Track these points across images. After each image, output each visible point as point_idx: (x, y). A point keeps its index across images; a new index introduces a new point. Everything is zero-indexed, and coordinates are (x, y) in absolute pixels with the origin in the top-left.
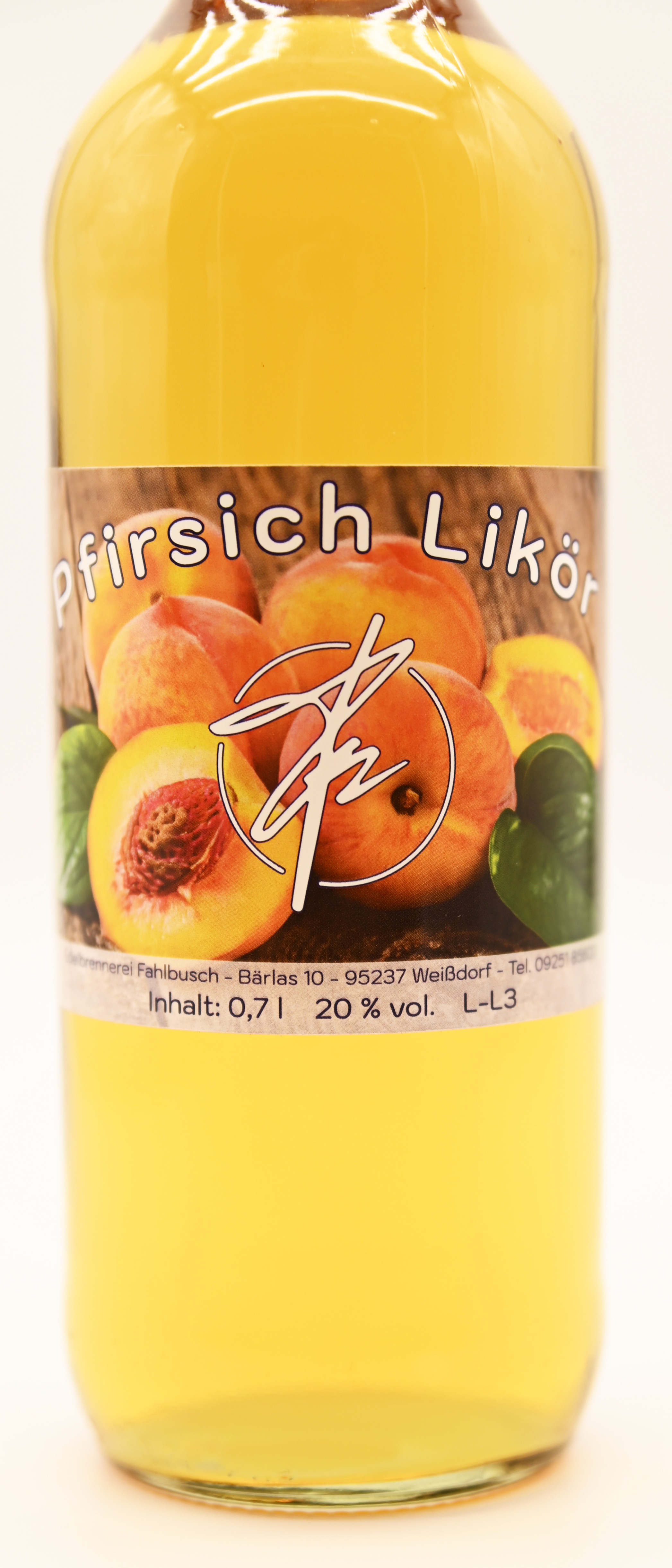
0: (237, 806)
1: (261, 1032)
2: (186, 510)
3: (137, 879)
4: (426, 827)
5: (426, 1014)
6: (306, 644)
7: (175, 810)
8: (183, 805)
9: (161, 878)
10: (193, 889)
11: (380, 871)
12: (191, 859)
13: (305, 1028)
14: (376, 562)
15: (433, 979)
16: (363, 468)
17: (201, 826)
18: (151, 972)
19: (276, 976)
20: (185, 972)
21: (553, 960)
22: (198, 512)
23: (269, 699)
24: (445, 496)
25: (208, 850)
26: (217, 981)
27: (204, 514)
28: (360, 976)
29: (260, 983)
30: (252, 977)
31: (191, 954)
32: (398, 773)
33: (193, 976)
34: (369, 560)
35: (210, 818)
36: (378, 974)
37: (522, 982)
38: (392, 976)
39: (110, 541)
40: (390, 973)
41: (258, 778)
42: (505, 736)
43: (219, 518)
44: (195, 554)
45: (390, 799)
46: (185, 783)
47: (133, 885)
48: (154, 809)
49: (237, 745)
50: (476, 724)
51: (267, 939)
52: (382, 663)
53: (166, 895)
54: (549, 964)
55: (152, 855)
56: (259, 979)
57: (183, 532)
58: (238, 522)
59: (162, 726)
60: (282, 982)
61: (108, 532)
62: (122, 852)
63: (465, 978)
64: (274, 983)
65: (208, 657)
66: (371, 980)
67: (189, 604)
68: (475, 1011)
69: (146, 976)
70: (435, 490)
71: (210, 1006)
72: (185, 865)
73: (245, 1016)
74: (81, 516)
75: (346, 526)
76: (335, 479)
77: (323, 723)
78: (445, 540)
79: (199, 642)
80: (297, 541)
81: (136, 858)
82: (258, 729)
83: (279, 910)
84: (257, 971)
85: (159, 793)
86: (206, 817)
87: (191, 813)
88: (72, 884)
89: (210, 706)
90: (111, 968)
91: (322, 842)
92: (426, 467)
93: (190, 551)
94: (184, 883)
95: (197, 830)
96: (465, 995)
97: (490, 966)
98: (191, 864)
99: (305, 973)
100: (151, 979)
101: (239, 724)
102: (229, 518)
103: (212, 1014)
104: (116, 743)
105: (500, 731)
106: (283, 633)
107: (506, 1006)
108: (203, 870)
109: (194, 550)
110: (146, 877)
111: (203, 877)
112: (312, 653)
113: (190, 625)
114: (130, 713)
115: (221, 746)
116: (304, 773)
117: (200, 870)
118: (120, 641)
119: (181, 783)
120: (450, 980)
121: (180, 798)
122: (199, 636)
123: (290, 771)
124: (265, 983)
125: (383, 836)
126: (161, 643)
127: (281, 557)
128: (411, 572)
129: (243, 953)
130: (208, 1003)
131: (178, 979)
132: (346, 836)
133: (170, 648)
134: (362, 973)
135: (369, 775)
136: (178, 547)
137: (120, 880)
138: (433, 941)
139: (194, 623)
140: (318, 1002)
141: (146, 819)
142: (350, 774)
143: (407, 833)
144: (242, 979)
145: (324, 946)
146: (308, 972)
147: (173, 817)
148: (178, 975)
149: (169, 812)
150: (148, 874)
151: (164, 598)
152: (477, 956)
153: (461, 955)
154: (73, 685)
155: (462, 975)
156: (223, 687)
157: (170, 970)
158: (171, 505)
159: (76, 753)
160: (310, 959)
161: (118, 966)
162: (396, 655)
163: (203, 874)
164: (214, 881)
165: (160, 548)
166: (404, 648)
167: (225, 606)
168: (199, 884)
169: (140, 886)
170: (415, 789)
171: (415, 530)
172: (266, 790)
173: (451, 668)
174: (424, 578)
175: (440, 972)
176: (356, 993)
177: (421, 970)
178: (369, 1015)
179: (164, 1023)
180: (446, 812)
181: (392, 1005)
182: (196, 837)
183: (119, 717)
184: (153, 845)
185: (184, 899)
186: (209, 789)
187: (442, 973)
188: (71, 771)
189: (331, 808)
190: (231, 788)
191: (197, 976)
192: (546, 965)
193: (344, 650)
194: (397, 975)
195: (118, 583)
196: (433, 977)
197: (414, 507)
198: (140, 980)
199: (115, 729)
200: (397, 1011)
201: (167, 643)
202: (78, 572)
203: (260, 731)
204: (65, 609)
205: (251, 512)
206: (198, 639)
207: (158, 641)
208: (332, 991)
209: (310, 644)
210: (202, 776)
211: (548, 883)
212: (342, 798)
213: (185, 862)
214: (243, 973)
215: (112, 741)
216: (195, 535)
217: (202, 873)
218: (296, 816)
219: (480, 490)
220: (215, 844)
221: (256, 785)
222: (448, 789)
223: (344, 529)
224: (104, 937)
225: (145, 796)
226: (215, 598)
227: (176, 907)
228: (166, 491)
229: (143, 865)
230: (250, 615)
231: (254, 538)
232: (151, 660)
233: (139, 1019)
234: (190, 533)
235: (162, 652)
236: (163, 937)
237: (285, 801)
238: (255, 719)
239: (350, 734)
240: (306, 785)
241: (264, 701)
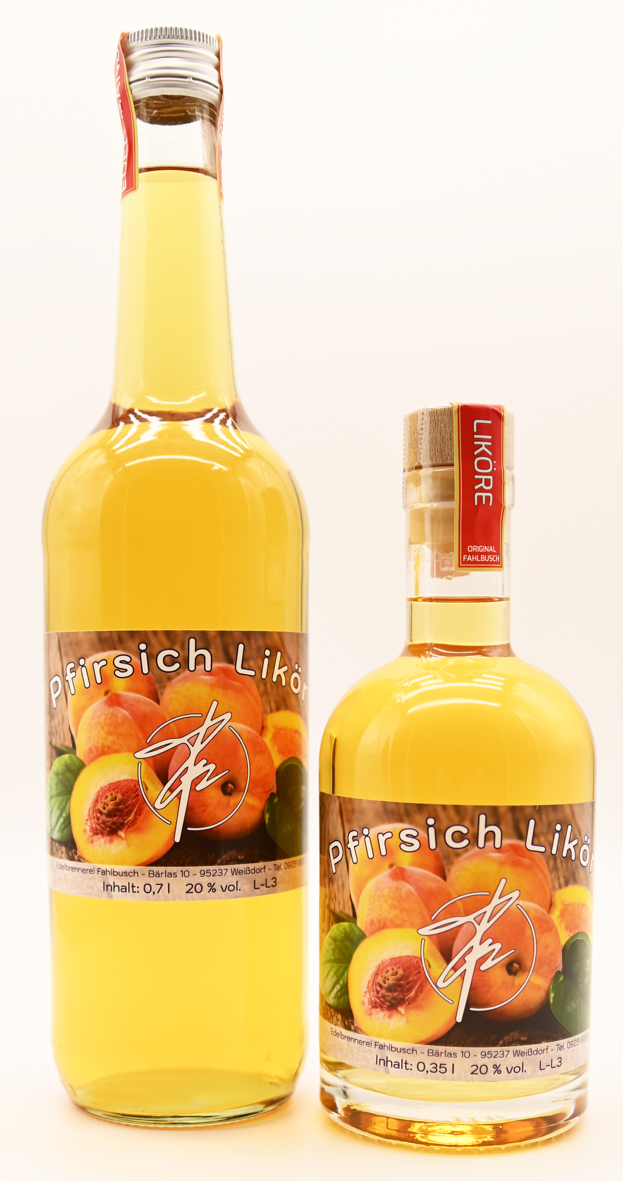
0: (147, 792)
1: (159, 900)
2: (123, 651)
3: (97, 828)
5: (237, 890)
7: (117, 794)
8: (121, 792)
9: (110, 827)
10: (126, 832)
12: (125, 818)
13: (181, 898)
14: (214, 676)
15: (240, 873)
16: (208, 631)
17: (130, 802)
18: (104, 873)
19: (167, 873)
20: (122, 872)
21: (292, 864)
22: (128, 652)
23: (164, 741)
24: (245, 645)
25: (133, 814)
26: (138, 876)
27: (132, 653)
28: (207, 873)
29: (159, 877)
30: (155, 874)
31: (124, 863)
32: (224, 776)
33: (126, 874)
34: (211, 675)
35: (134, 798)
36: (215, 871)
37: (280, 874)
39: (83, 666)
40: (221, 871)
41: (158, 779)
42: (272, 758)
43: (139, 655)
44: (127, 672)
45: (220, 788)
46: (122, 781)
47: (95, 831)
48: (106, 794)
49: (148, 763)
50: (259, 752)
51: (162, 856)
52: (217, 724)
53: (112, 835)
54: (290, 865)
55: (105, 816)
56: (158, 875)
57: (121, 662)
58: (149, 657)
59: (110, 755)
60: (170, 876)
61: (82, 662)
62: (89, 815)
63: (255, 873)
64: (166, 877)
65: (133, 721)
66: (212, 875)
67: (124, 696)
68: (259, 888)
69: (102, 874)
70: (241, 642)
71: (134, 888)
72: (122, 821)
73: (152, 893)
74: (67, 654)
76: (195, 636)
77: (189, 752)
78: (246, 666)
80: (177, 666)
81: (96, 818)
83: (168, 842)
84: (158, 871)
85: (108, 786)
86: (132, 798)
87: (125, 796)
88: (62, 830)
89: (134, 745)
90: (83, 871)
91: (189, 808)
92: (237, 631)
93: (124, 671)
94: (121, 830)
95: (128, 804)
96: (255, 881)
97: (265, 867)
98: (124, 820)
99: (180, 872)
100: (104, 876)
101: (149, 753)
102: (144, 655)
103: (135, 892)
104: (86, 763)
105: (270, 756)
106: (170, 710)
107: (272, 886)
108: (131, 823)
109: (126, 670)
111: (130, 827)
112: (185, 719)
113: (125, 706)
114: (93, 748)
115: (140, 763)
116: (180, 776)
117: (129, 823)
118: (88, 714)
119: (119, 781)
121: (119, 789)
122: (129, 711)
123: (173, 775)
124: (161, 877)
125: (217, 805)
126: (110, 715)
127: (168, 673)
128: (230, 681)
129: (151, 862)
130: (133, 887)
131: (118, 875)
132: (200, 806)
133: (114, 717)
134: (208, 871)
135: (211, 777)
136: (118, 669)
137: (88, 828)
138: (240, 856)
139: (126, 705)
140: (187, 885)
141: (101, 799)
142: (202, 777)
143: (228, 804)
144: (150, 875)
145: (190, 859)
146: (182, 871)
147: (116, 798)
148: (118, 873)
149: (114, 795)
150: (102, 826)
151: (111, 693)
152: (259, 862)
153: (253, 862)
154: (62, 735)
155: (253, 871)
156: (141, 736)
157: (114, 871)
158: (115, 648)
159: (64, 768)
160: (183, 865)
161: (87, 870)
162: (223, 720)
163: (131, 825)
164: (136, 828)
165: (109, 669)
166: (227, 717)
167: (142, 697)
168: (129, 830)
169: (98, 831)
170: (232, 784)
171: (232, 661)
172: (162, 785)
173: (248, 726)
174: (237, 684)
176: (205, 881)
177: (235, 869)
178: (211, 891)
179: (111, 897)
180: (246, 795)
181: (221, 886)
182: (127, 807)
183: (88, 750)
184: (105, 811)
185: (121, 837)
186: (134, 784)
187: (244, 870)
188: (60, 777)
189: (193, 793)
190: (144, 783)
191: (128, 874)
192: (289, 866)
193: (199, 718)
194: (224, 872)
195: (87, 686)
197: (232, 650)
198: (98, 876)
199: (85, 756)
200: (224, 889)
201: (112, 715)
202: (65, 681)
203: (159, 756)
204: (57, 698)
205: (155, 652)
206: (129, 713)
207: (108, 714)
208: (194, 880)
210: (130, 778)
211: (289, 827)
212: (199, 788)
213: (121, 819)
214: (150, 872)
215: (84, 762)
216: (127, 663)
218: (176, 797)
219: (261, 642)
220: (137, 810)
221: (157, 782)
222: (246, 784)
223: (199, 660)
224: (79, 856)
225: (101, 788)
226: (137, 693)
227: (117, 841)
228: (112, 641)
229: (100, 821)
230: (154, 701)
231: (156, 664)
232: (104, 723)
233: (98, 895)
234: (124, 662)
235: (110, 719)
236: (110, 856)
237: (171, 790)
238: (157, 751)
239: (202, 758)
240: (181, 782)
241: (161, 742)
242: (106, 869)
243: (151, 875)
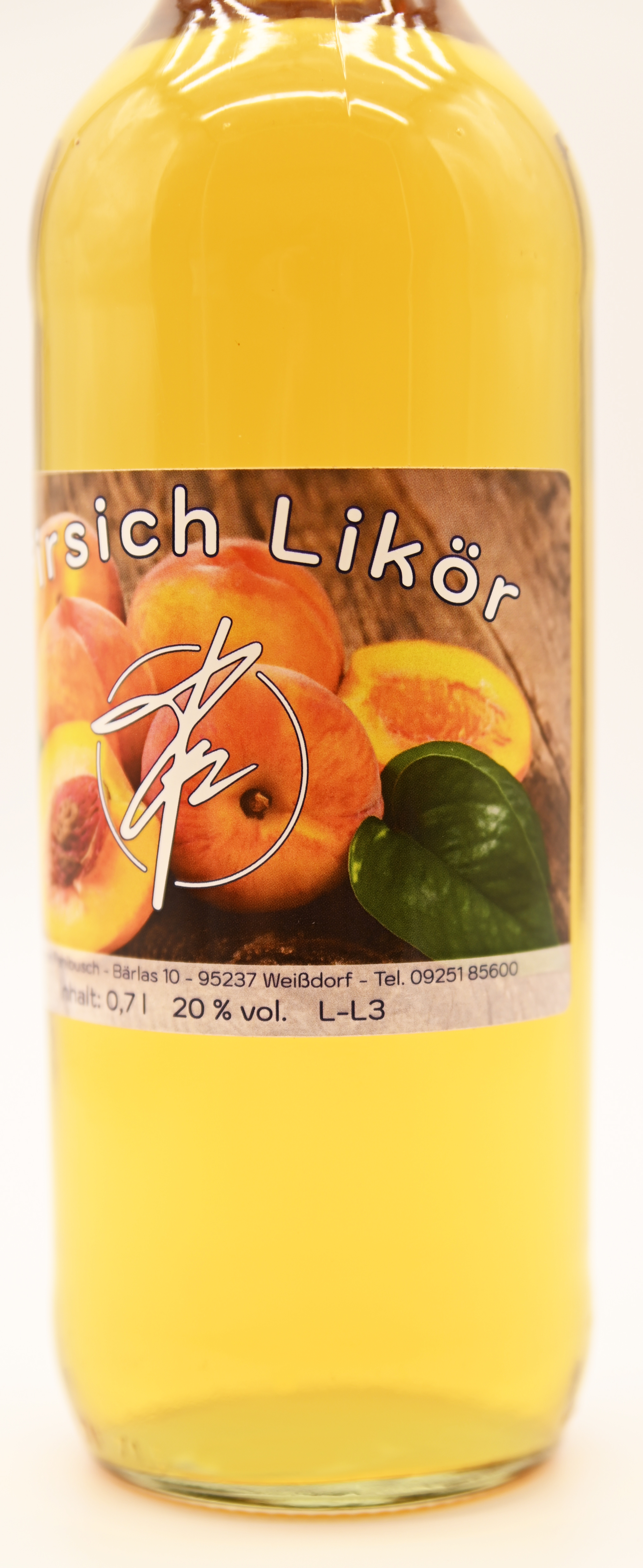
0: (111, 804)
1: (130, 1026)
2: (75, 514)
3: (52, 871)
4: (276, 832)
5: (277, 1019)
7: (72, 806)
8: (76, 801)
9: (65, 871)
10: (83, 883)
11: (230, 874)
12: (82, 854)
13: (164, 1026)
14: (224, 566)
15: (285, 984)
16: (210, 470)
17: (87, 822)
18: (62, 962)
19: (141, 972)
20: (79, 963)
21: (438, 974)
22: (82, 516)
23: (134, 700)
24: (293, 499)
25: (91, 845)
26: (99, 974)
27: (86, 518)
29: (129, 978)
30: (123, 973)
31: (81, 945)
32: (247, 776)
33: (84, 968)
34: (217, 563)
35: (93, 814)
36: (228, 976)
37: (394, 993)
38: (242, 979)
40: (240, 976)
41: (125, 777)
42: (369, 742)
43: (96, 522)
44: (80, 557)
45: (239, 803)
46: (78, 780)
47: (53, 878)
48: (61, 804)
49: (111, 743)
50: (333, 729)
51: (134, 935)
52: (230, 666)
53: (67, 888)
54: (431, 977)
55: (60, 849)
56: (127, 974)
57: (73, 536)
58: (109, 526)
59: (66, 723)
60: (146, 978)
63: (321, 985)
64: (139, 979)
65: (90, 658)
67: (77, 605)
68: (333, 1020)
69: (60, 965)
70: (283, 493)
71: (94, 997)
72: (79, 860)
73: (118, 1011)
75: (195, 528)
76: (185, 483)
77: (177, 724)
78: (294, 542)
79: (84, 642)
80: (153, 544)
81: (53, 851)
82: (125, 729)
83: (143, 907)
84: (127, 966)
85: (63, 789)
86: (91, 813)
87: (81, 809)
89: (92, 706)
91: (177, 842)
92: (273, 470)
93: (77, 554)
94: (78, 877)
95: (85, 825)
96: (321, 1003)
97: (350, 975)
98: (81, 858)
99: (164, 971)
100: (61, 968)
101: (111, 724)
102: (102, 521)
103: (96, 1005)
105: (362, 738)
106: (143, 636)
107: (371, 1017)
108: (89, 865)
109: (80, 553)
110: (58, 870)
111: (88, 872)
112: (167, 654)
113: (79, 626)
114: (47, 710)
115: (99, 744)
116: (161, 774)
117: (87, 865)
119: (74, 779)
120: (303, 986)
121: (75, 794)
122: (84, 637)
123: (150, 771)
124: (132, 978)
125: (232, 839)
126: (62, 643)
127: (141, 560)
128: (258, 576)
129: (117, 948)
130: (93, 994)
131: (75, 970)
132: (198, 837)
133: (67, 648)
134: (214, 975)
135: (219, 778)
136: (71, 550)
138: (285, 946)
139: (81, 624)
140: (175, 1001)
141: (57, 814)
142: (201, 776)
143: (257, 837)
144: (116, 973)
145: (180, 946)
147: (71, 812)
148: (77, 966)
149: (69, 807)
150: (59, 867)
151: (63, 600)
152: (334, 964)
153: (316, 962)
155: (317, 982)
156: (100, 687)
157: (70, 960)
158: (66, 508)
160: (168, 958)
162: (244, 658)
163: (89, 868)
164: (95, 877)
165: (61, 550)
166: (252, 652)
167: (100, 607)
168: (86, 878)
169: (56, 878)
170: (264, 793)
171: (262, 533)
172: (132, 789)
173: (302, 673)
174: (274, 582)
175: (292, 977)
176: (209, 993)
177: (272, 975)
178: (221, 1016)
179: (68, 1011)
180: (298, 817)
181: (242, 1009)
182: (84, 832)
184: (61, 839)
185: (78, 893)
186: (92, 787)
187: (295, 979)
189: (185, 809)
190: (106, 786)
191: (87, 968)
192: (428, 977)
193: (195, 653)
194: (248, 979)
196: (285, 982)
197: (261, 511)
198: (55, 969)
200: (248, 1014)
201: (66, 643)
203: (126, 731)
205: (118, 517)
206: (84, 640)
207: (60, 642)
208: (187, 991)
209: (165, 646)
210: (87, 774)
211: (428, 894)
212: (195, 799)
213: (78, 856)
214: (116, 968)
216: (81, 538)
218: (155, 816)
219: (335, 493)
220: (96, 839)
221: (124, 783)
222: (299, 794)
223: (195, 530)
225: (55, 791)
226: (93, 600)
227: (73, 900)
228: (64, 494)
229: (57, 858)
230: (118, 617)
231: (119, 541)
232: (58, 659)
234: (77, 537)
235: (63, 651)
236: (66, 928)
237: (147, 801)
238: (123, 719)
239: (200, 736)
240: (163, 786)
241: (129, 701)
242: (62, 955)
243: (119, 974)
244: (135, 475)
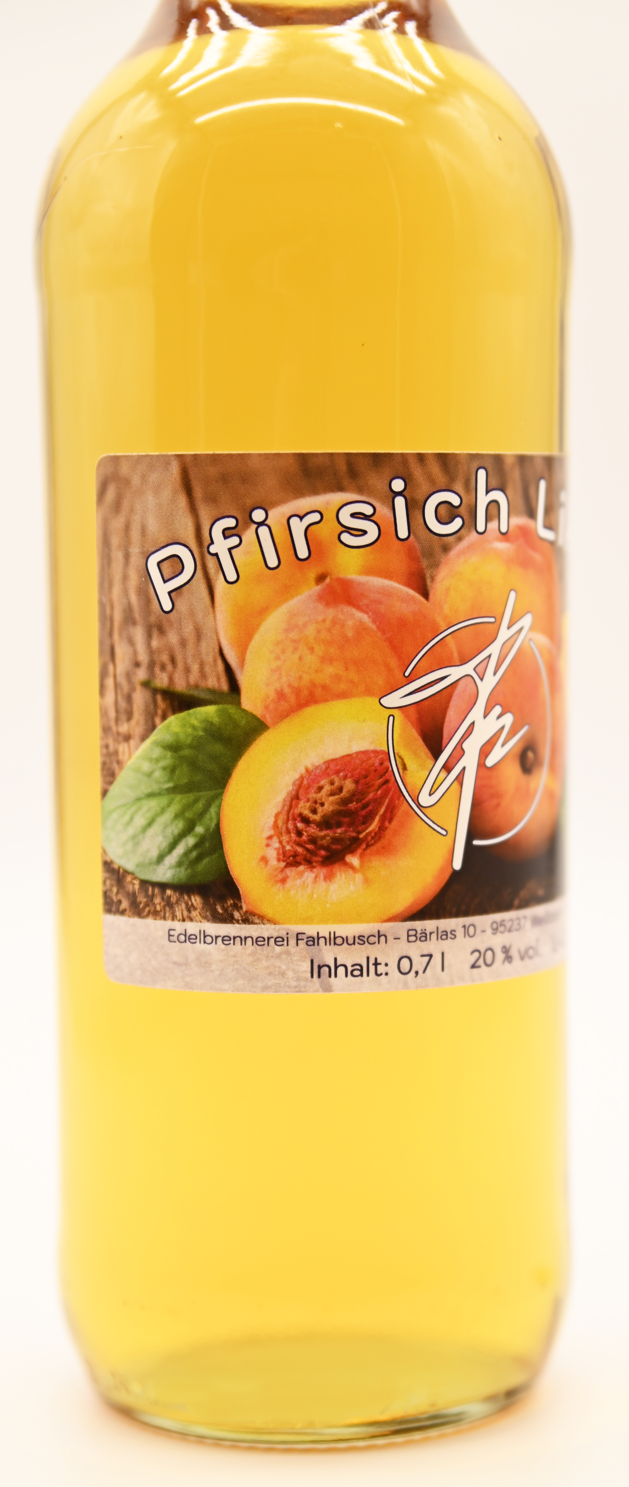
0: (406, 774)
1: (426, 986)
2: (357, 493)
3: (295, 852)
4: (537, 785)
5: (535, 957)
6: (464, 620)
7: (343, 782)
8: (351, 776)
9: (326, 848)
10: (362, 857)
12: (360, 829)
13: (462, 979)
14: (512, 543)
15: (538, 924)
16: (505, 455)
17: (371, 796)
18: (313, 941)
19: (440, 932)
20: (353, 937)
22: (369, 495)
23: (435, 672)
24: (547, 482)
25: (378, 818)
26: (386, 942)
27: (376, 497)
28: (500, 926)
29: (426, 940)
30: (419, 936)
31: (359, 918)
32: (524, 737)
33: (362, 940)
34: (508, 541)
36: (511, 922)
38: (519, 924)
39: (262, 524)
40: (518, 921)
41: (425, 747)
43: (391, 501)
44: (366, 536)
45: (519, 761)
46: (354, 755)
47: (291, 858)
48: (318, 782)
49: (407, 716)
51: (432, 898)
52: (515, 636)
53: (331, 865)
55: (315, 827)
56: (424, 936)
57: (353, 515)
58: (409, 505)
59: (328, 703)
60: (444, 937)
62: (275, 826)
64: (439, 939)
65: (379, 634)
66: (509, 928)
67: (360, 584)
69: (307, 944)
70: (543, 476)
71: (379, 967)
72: (354, 834)
73: (413, 973)
74: (210, 501)
75: (493, 509)
76: (486, 465)
77: (476, 692)
78: (549, 522)
79: (370, 619)
80: (458, 523)
81: (294, 832)
82: (425, 701)
83: (442, 870)
84: (423, 929)
85: (324, 767)
86: (376, 787)
87: (360, 784)
88: (190, 862)
89: (380, 681)
90: (257, 941)
91: (476, 804)
92: (538, 456)
93: (361, 533)
94: (352, 852)
95: (367, 799)
98: (359, 833)
99: (463, 927)
100: (313, 947)
101: (408, 697)
102: (400, 502)
103: (381, 974)
104: (268, 721)
106: (446, 610)
108: (373, 838)
109: (365, 532)
110: (307, 850)
111: (373, 845)
112: (470, 627)
113: (361, 604)
115: (391, 718)
116: (462, 740)
117: (369, 838)
118: (273, 623)
119: (348, 755)
121: (348, 770)
122: (370, 614)
123: (451, 739)
124: (430, 940)
125: (515, 793)
126: (328, 623)
127: (446, 538)
128: (530, 552)
129: (410, 913)
130: (376, 964)
131: (345, 944)
132: (492, 796)
133: (338, 626)
134: (502, 923)
135: (507, 739)
136: (348, 530)
137: (272, 854)
139: (365, 601)
140: (471, 954)
141: (307, 793)
142: (495, 739)
143: (528, 791)
144: (410, 938)
145: (476, 901)
147: (341, 789)
148: (345, 940)
149: (336, 784)
150: (309, 846)
151: (331, 579)
154: (194, 667)
155: (552, 918)
156: (393, 663)
157: (336, 936)
158: (341, 489)
159: (197, 733)
160: (466, 914)
161: (268, 938)
162: (523, 628)
163: (373, 841)
164: (383, 848)
165: (327, 530)
166: (527, 621)
167: (396, 585)
168: (368, 851)
169: (298, 859)
170: (532, 751)
171: (531, 513)
172: (432, 758)
174: (535, 557)
176: (497, 941)
177: (534, 916)
178: (506, 961)
179: (328, 989)
181: (520, 951)
182: (365, 806)
183: (273, 695)
184: (317, 817)
185: (352, 867)
186: (379, 760)
187: (544, 917)
189: (482, 772)
191: (365, 940)
193: (491, 624)
194: (523, 922)
195: (272, 564)
196: (539, 922)
197: (532, 492)
198: (296, 950)
199: (266, 707)
200: (523, 955)
201: (334, 622)
202: (207, 555)
203: (427, 702)
205: (420, 496)
206: (369, 617)
207: (324, 621)
208: (481, 942)
209: (467, 619)
210: (372, 748)
212: (490, 762)
213: (353, 831)
215: (262, 719)
216: (366, 517)
217: (371, 840)
218: (456, 781)
220: (385, 812)
221: (423, 753)
223: (492, 512)
224: (246, 912)
225: (307, 770)
226: (386, 577)
227: (343, 876)
228: (335, 474)
229: (304, 838)
230: (419, 593)
231: (422, 520)
232: (315, 639)
233: (296, 987)
234: (361, 516)
235: (329, 630)
236: (328, 906)
237: (448, 768)
238: (423, 691)
239: (495, 702)
240: (464, 752)
241: (431, 674)
242: (318, 933)
243: (413, 939)
244: (441, 457)
